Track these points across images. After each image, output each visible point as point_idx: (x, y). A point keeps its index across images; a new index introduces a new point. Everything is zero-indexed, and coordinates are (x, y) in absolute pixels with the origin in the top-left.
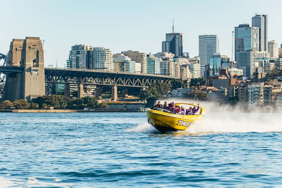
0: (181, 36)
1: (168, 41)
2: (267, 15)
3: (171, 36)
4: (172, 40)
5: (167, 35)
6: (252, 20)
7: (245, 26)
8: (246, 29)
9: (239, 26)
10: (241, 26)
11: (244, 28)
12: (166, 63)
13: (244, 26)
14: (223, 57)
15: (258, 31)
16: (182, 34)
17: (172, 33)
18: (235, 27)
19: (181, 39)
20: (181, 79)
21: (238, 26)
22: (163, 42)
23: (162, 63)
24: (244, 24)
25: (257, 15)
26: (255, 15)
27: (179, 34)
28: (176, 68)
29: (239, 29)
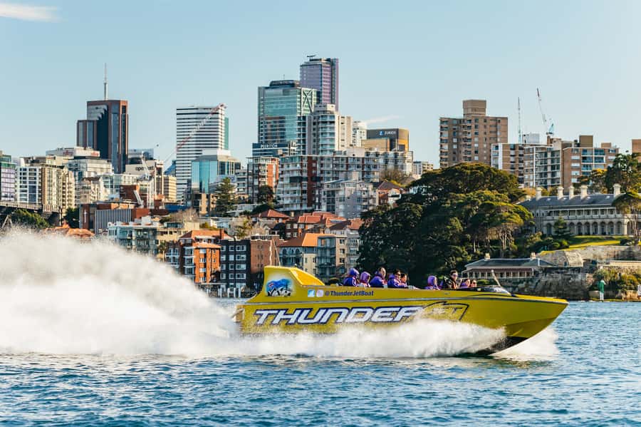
0: (125, 108)
1: (91, 119)
2: (337, 60)
3: (99, 106)
4: (100, 116)
5: (90, 104)
6: (301, 69)
7: (285, 84)
8: (286, 93)
9: (271, 85)
10: (274, 85)
11: (280, 91)
12: (35, 170)
13: (283, 84)
14: (224, 161)
15: (314, 97)
16: (126, 102)
17: (103, 100)
18: (259, 88)
19: (125, 116)
20: (40, 211)
21: (268, 86)
22: (79, 121)
23: (25, 170)
24: (283, 80)
25: (313, 58)
26: (308, 60)
27: (118, 102)
28: (64, 184)
29: (267, 91)
